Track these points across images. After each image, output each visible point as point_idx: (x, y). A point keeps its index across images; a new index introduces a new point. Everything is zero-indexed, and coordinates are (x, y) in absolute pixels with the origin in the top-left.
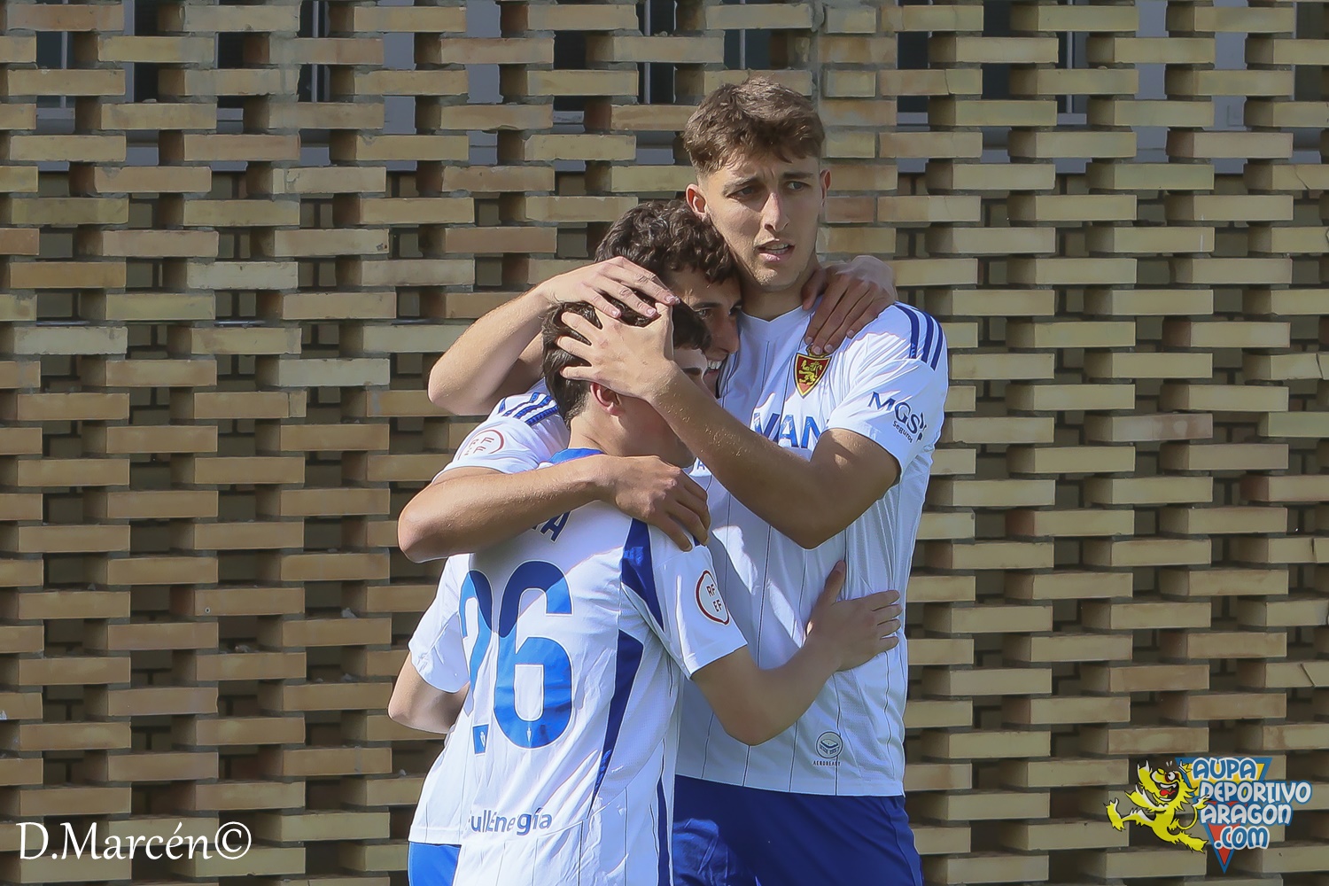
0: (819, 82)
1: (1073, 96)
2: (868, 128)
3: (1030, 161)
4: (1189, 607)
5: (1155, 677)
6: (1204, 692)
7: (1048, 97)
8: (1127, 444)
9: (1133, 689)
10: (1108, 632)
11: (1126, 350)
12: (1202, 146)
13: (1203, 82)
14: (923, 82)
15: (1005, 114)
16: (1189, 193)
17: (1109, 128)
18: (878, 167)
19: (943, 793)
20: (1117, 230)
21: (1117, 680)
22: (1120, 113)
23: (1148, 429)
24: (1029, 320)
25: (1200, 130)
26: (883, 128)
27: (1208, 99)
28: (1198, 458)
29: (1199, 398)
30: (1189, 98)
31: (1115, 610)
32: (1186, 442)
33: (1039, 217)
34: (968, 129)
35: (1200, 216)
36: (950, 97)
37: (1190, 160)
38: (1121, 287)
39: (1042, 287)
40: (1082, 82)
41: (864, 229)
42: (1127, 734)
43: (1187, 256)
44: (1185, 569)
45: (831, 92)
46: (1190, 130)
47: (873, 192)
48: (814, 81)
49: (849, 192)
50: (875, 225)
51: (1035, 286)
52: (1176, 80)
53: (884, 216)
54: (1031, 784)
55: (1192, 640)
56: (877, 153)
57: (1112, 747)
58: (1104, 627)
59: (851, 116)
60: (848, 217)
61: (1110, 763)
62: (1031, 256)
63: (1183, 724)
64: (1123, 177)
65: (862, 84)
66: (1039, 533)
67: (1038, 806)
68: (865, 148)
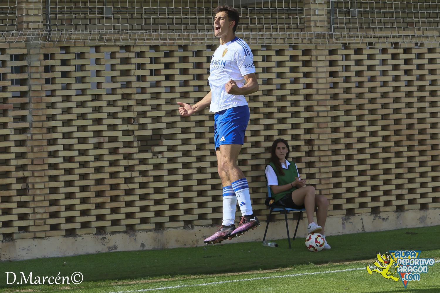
0: (30, 76)
1: (78, 77)
2: (39, 84)
3: (71, 89)
4: (105, 174)
5: (99, 188)
6: (108, 190)
7: (74, 77)
8: (92, 143)
9: (95, 190)
10: (90, 179)
11: (91, 125)
12: (103, 86)
13: (103, 73)
14: (49, 75)
15: (66, 81)
16: (101, 95)
17: (86, 83)
18: (42, 91)
19: (60, 212)
20: (88, 102)
21: (92, 189)
22: (87, 80)
23: (96, 140)
24: (72, 120)
25: (103, 82)
26: (42, 84)
27: (104, 77)
28: (106, 145)
29: (105, 134)
30: (101, 77)
31: (91, 175)
32: (103, 142)
33: (73, 100)
34: (59, 84)
35: (104, 99)
36: (55, 78)
37: (101, 88)
38: (89, 113)
39: (74, 114)
40: (80, 74)
41: (40, 104)
42: (94, 199)
43: (102, 107)
44: (104, 167)
45: (32, 77)
46: (101, 83)
47: (41, 96)
48: (29, 75)
49: (36, 97)
50: (42, 103)
51: (73, 114)
52: (98, 73)
53: (43, 101)
54: (76, 209)
55: (106, 180)
56: (41, 89)
57: (92, 202)
58: (89, 178)
59: (36, 82)
60: (36, 101)
61: (91, 205)
62: (72, 108)
63: (105, 197)
64: (89, 92)
65: (38, 76)
66: (76, 161)
67: (78, 213)
68: (39, 88)
